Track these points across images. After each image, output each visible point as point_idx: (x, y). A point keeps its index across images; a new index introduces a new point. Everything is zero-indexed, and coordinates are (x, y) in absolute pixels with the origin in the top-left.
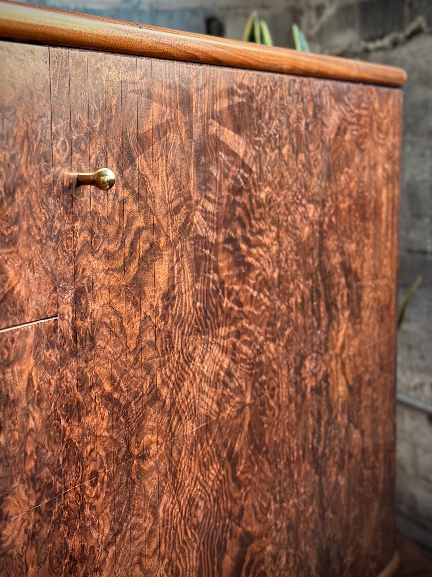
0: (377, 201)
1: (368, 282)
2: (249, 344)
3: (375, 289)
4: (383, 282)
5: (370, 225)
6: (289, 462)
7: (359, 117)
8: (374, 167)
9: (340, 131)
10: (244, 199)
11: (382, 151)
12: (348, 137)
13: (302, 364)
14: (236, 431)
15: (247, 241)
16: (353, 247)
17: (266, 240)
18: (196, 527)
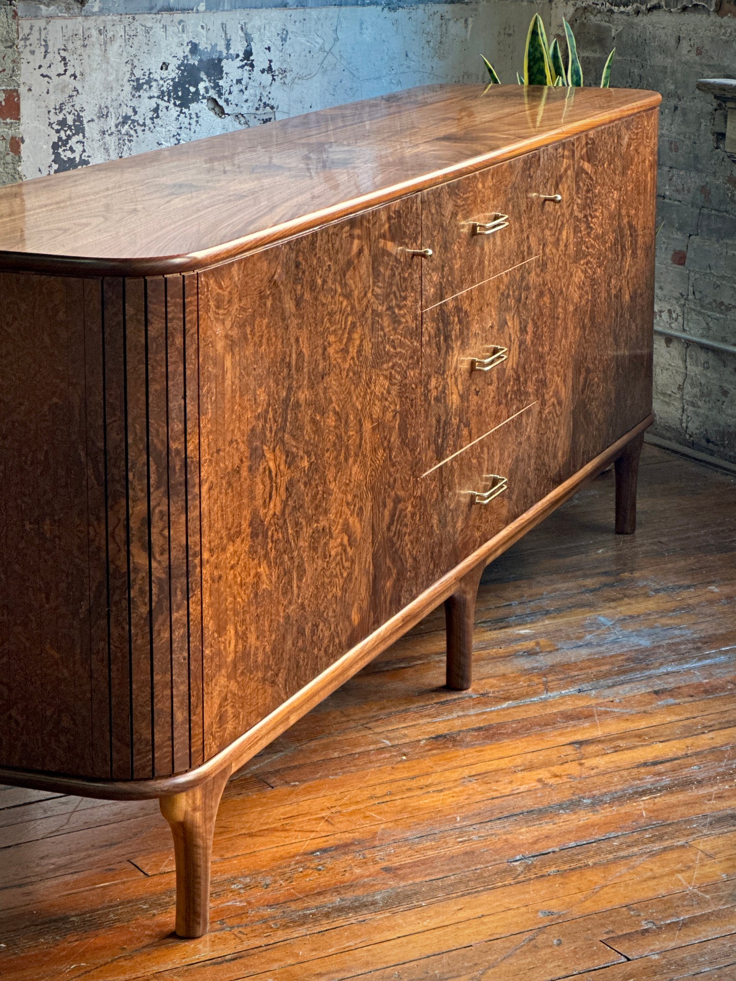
0: (645, 181)
1: (640, 232)
2: (591, 268)
3: (644, 236)
4: (647, 231)
5: (642, 197)
6: (604, 334)
7: (637, 134)
8: (644, 161)
9: (629, 145)
10: (590, 195)
11: (648, 150)
12: (632, 148)
13: (610, 281)
14: (585, 313)
15: (591, 215)
16: (633, 212)
17: (598, 214)
18: (572, 357)
